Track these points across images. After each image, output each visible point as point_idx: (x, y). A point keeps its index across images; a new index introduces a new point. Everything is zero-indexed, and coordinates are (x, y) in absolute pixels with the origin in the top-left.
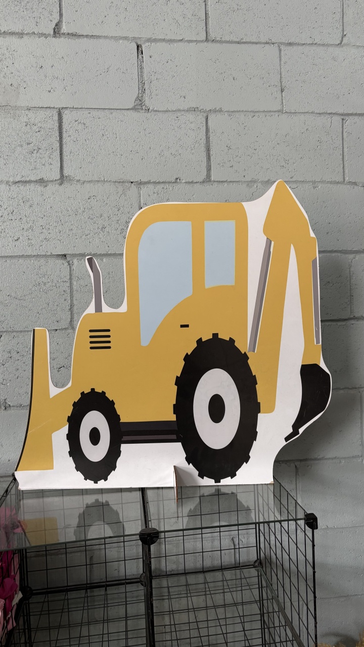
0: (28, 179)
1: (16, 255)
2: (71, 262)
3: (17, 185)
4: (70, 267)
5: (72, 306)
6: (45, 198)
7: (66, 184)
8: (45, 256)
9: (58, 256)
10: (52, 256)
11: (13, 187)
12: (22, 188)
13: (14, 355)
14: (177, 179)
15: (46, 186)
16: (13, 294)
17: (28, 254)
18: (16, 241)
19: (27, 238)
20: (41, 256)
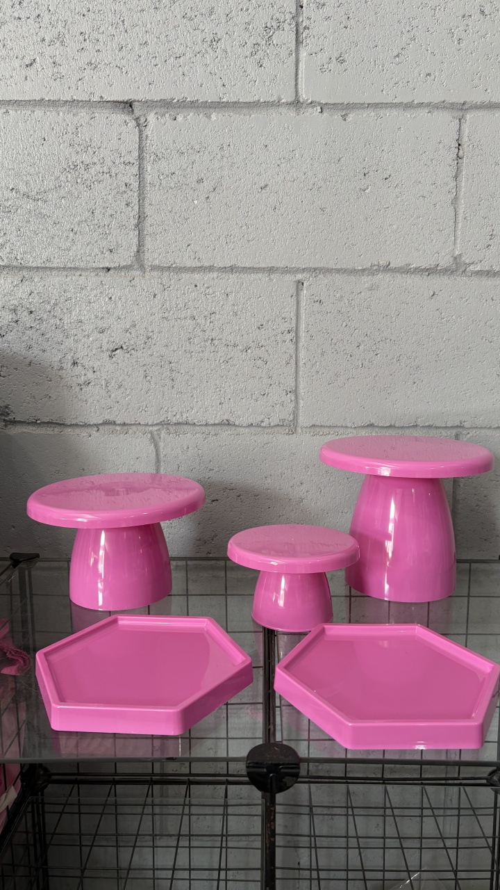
1: (27, 99)
2: (142, 120)
4: (140, 131)
5: (141, 218)
8: (88, 104)
9: (116, 104)
10: (103, 103)
13: (24, 317)
16: (23, 188)
17: (52, 99)
18: (28, 68)
19: (51, 61)
20: (80, 104)
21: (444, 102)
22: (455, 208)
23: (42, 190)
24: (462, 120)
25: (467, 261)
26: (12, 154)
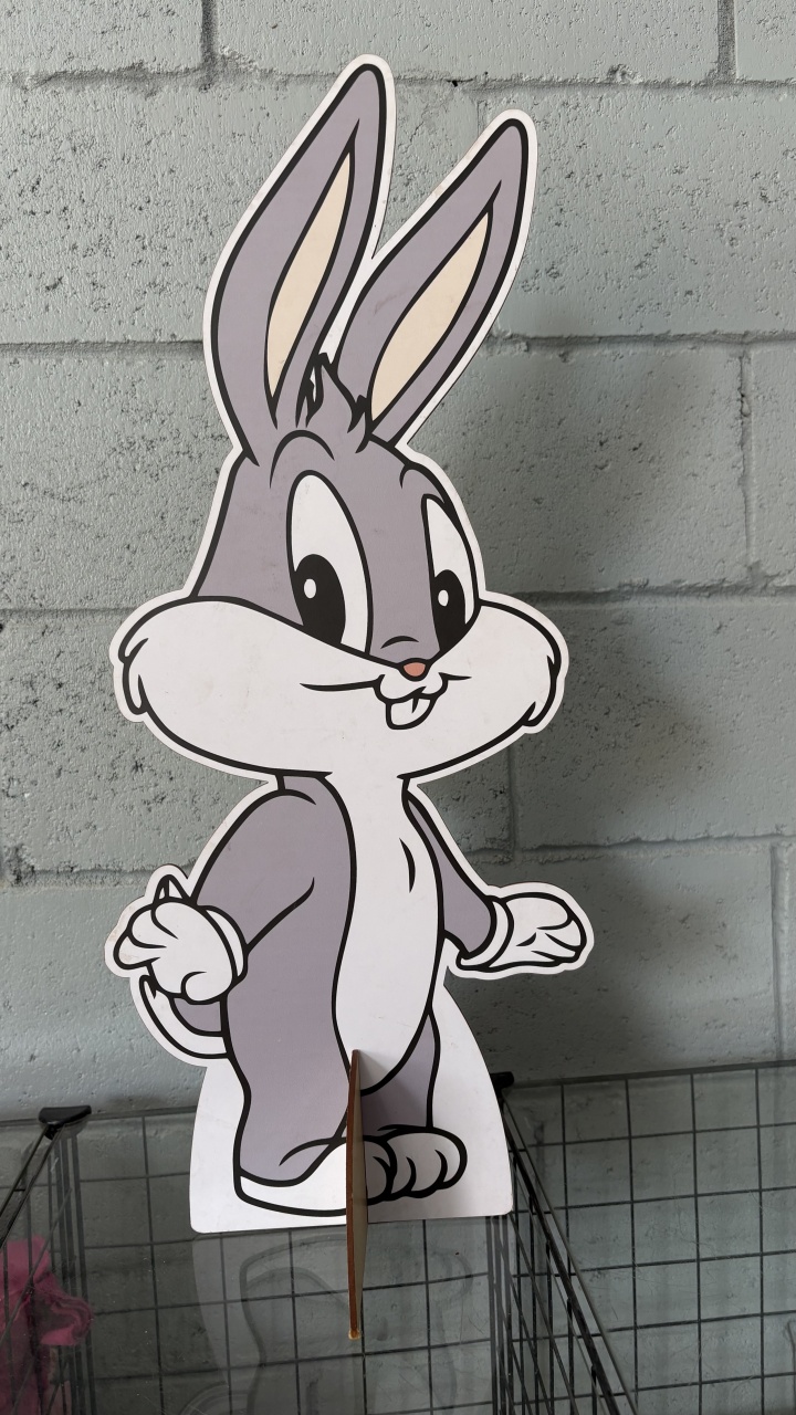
0: (88, 67)
1: (49, 340)
3: (51, 87)
6: (148, 136)
7: (222, 88)
8: (152, 346)
11: (38, 96)
12: (68, 97)
13: (47, 693)
14: (613, 71)
15: (152, 93)
16: (42, 481)
17: (91, 340)
18: (50, 292)
19: (90, 280)
20: (138, 347)
21: (714, 332)
22: (744, 492)
23: (76, 483)
24: (744, 360)
25: (769, 572)
26: (25, 429)
